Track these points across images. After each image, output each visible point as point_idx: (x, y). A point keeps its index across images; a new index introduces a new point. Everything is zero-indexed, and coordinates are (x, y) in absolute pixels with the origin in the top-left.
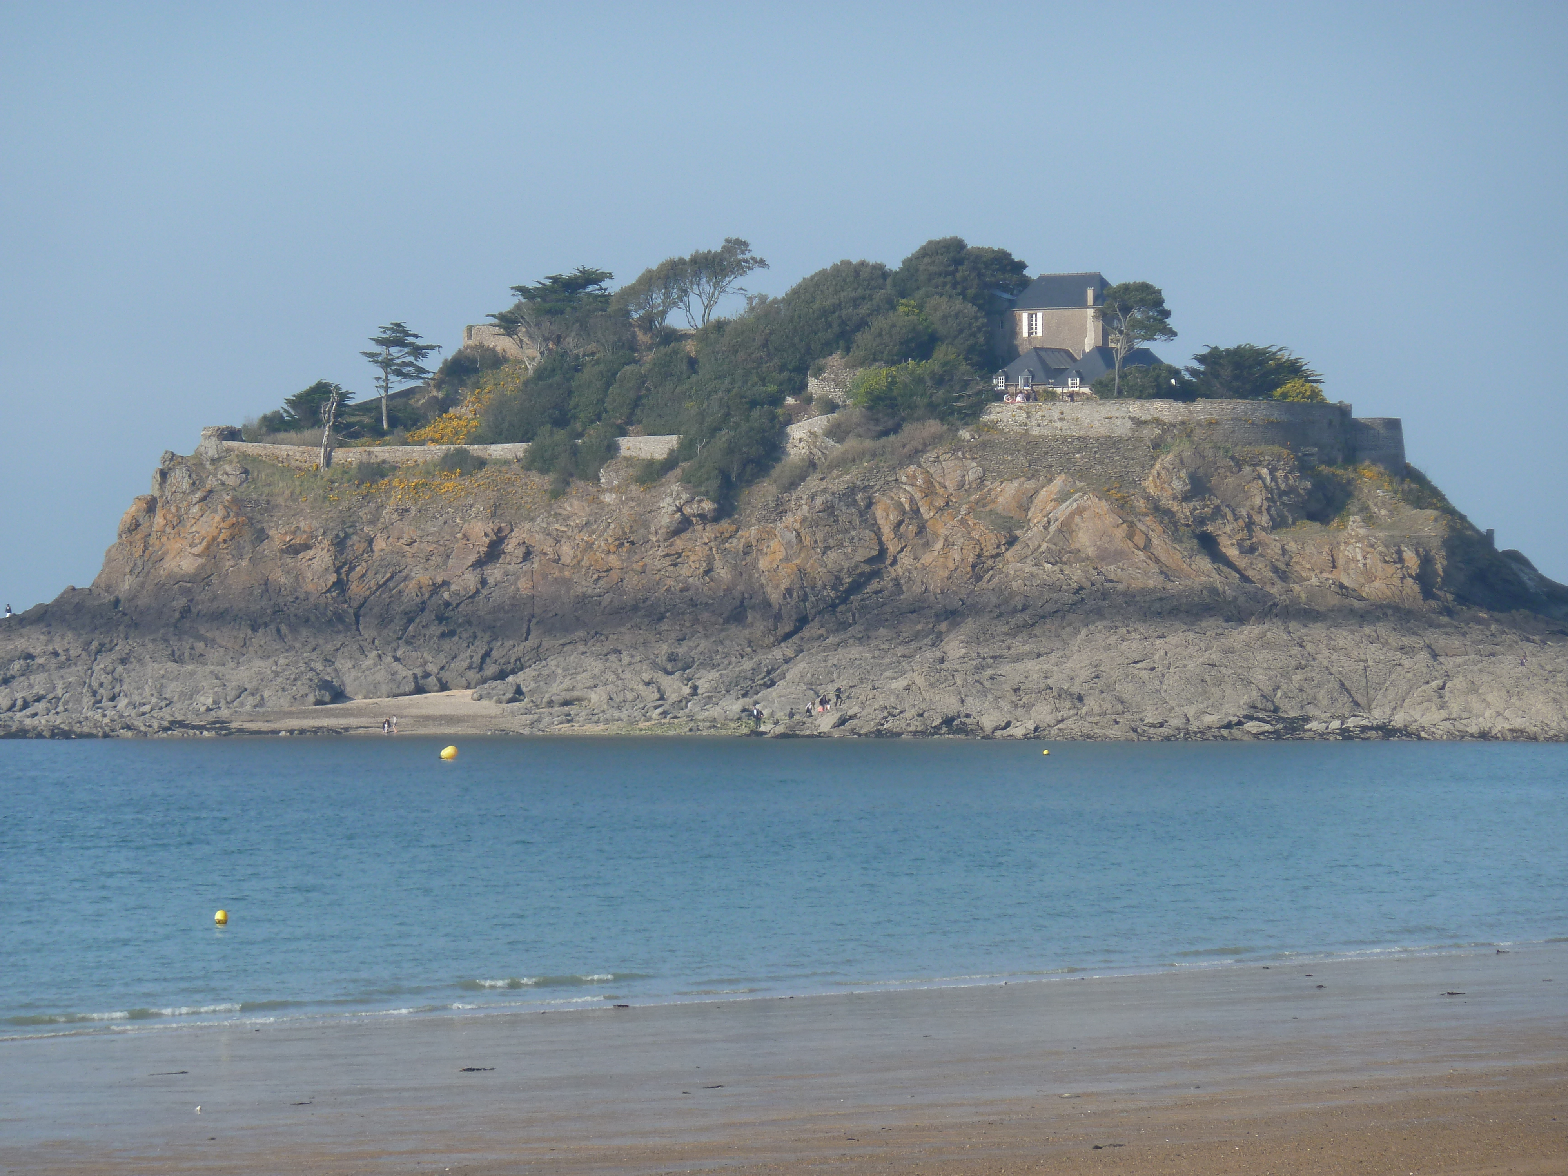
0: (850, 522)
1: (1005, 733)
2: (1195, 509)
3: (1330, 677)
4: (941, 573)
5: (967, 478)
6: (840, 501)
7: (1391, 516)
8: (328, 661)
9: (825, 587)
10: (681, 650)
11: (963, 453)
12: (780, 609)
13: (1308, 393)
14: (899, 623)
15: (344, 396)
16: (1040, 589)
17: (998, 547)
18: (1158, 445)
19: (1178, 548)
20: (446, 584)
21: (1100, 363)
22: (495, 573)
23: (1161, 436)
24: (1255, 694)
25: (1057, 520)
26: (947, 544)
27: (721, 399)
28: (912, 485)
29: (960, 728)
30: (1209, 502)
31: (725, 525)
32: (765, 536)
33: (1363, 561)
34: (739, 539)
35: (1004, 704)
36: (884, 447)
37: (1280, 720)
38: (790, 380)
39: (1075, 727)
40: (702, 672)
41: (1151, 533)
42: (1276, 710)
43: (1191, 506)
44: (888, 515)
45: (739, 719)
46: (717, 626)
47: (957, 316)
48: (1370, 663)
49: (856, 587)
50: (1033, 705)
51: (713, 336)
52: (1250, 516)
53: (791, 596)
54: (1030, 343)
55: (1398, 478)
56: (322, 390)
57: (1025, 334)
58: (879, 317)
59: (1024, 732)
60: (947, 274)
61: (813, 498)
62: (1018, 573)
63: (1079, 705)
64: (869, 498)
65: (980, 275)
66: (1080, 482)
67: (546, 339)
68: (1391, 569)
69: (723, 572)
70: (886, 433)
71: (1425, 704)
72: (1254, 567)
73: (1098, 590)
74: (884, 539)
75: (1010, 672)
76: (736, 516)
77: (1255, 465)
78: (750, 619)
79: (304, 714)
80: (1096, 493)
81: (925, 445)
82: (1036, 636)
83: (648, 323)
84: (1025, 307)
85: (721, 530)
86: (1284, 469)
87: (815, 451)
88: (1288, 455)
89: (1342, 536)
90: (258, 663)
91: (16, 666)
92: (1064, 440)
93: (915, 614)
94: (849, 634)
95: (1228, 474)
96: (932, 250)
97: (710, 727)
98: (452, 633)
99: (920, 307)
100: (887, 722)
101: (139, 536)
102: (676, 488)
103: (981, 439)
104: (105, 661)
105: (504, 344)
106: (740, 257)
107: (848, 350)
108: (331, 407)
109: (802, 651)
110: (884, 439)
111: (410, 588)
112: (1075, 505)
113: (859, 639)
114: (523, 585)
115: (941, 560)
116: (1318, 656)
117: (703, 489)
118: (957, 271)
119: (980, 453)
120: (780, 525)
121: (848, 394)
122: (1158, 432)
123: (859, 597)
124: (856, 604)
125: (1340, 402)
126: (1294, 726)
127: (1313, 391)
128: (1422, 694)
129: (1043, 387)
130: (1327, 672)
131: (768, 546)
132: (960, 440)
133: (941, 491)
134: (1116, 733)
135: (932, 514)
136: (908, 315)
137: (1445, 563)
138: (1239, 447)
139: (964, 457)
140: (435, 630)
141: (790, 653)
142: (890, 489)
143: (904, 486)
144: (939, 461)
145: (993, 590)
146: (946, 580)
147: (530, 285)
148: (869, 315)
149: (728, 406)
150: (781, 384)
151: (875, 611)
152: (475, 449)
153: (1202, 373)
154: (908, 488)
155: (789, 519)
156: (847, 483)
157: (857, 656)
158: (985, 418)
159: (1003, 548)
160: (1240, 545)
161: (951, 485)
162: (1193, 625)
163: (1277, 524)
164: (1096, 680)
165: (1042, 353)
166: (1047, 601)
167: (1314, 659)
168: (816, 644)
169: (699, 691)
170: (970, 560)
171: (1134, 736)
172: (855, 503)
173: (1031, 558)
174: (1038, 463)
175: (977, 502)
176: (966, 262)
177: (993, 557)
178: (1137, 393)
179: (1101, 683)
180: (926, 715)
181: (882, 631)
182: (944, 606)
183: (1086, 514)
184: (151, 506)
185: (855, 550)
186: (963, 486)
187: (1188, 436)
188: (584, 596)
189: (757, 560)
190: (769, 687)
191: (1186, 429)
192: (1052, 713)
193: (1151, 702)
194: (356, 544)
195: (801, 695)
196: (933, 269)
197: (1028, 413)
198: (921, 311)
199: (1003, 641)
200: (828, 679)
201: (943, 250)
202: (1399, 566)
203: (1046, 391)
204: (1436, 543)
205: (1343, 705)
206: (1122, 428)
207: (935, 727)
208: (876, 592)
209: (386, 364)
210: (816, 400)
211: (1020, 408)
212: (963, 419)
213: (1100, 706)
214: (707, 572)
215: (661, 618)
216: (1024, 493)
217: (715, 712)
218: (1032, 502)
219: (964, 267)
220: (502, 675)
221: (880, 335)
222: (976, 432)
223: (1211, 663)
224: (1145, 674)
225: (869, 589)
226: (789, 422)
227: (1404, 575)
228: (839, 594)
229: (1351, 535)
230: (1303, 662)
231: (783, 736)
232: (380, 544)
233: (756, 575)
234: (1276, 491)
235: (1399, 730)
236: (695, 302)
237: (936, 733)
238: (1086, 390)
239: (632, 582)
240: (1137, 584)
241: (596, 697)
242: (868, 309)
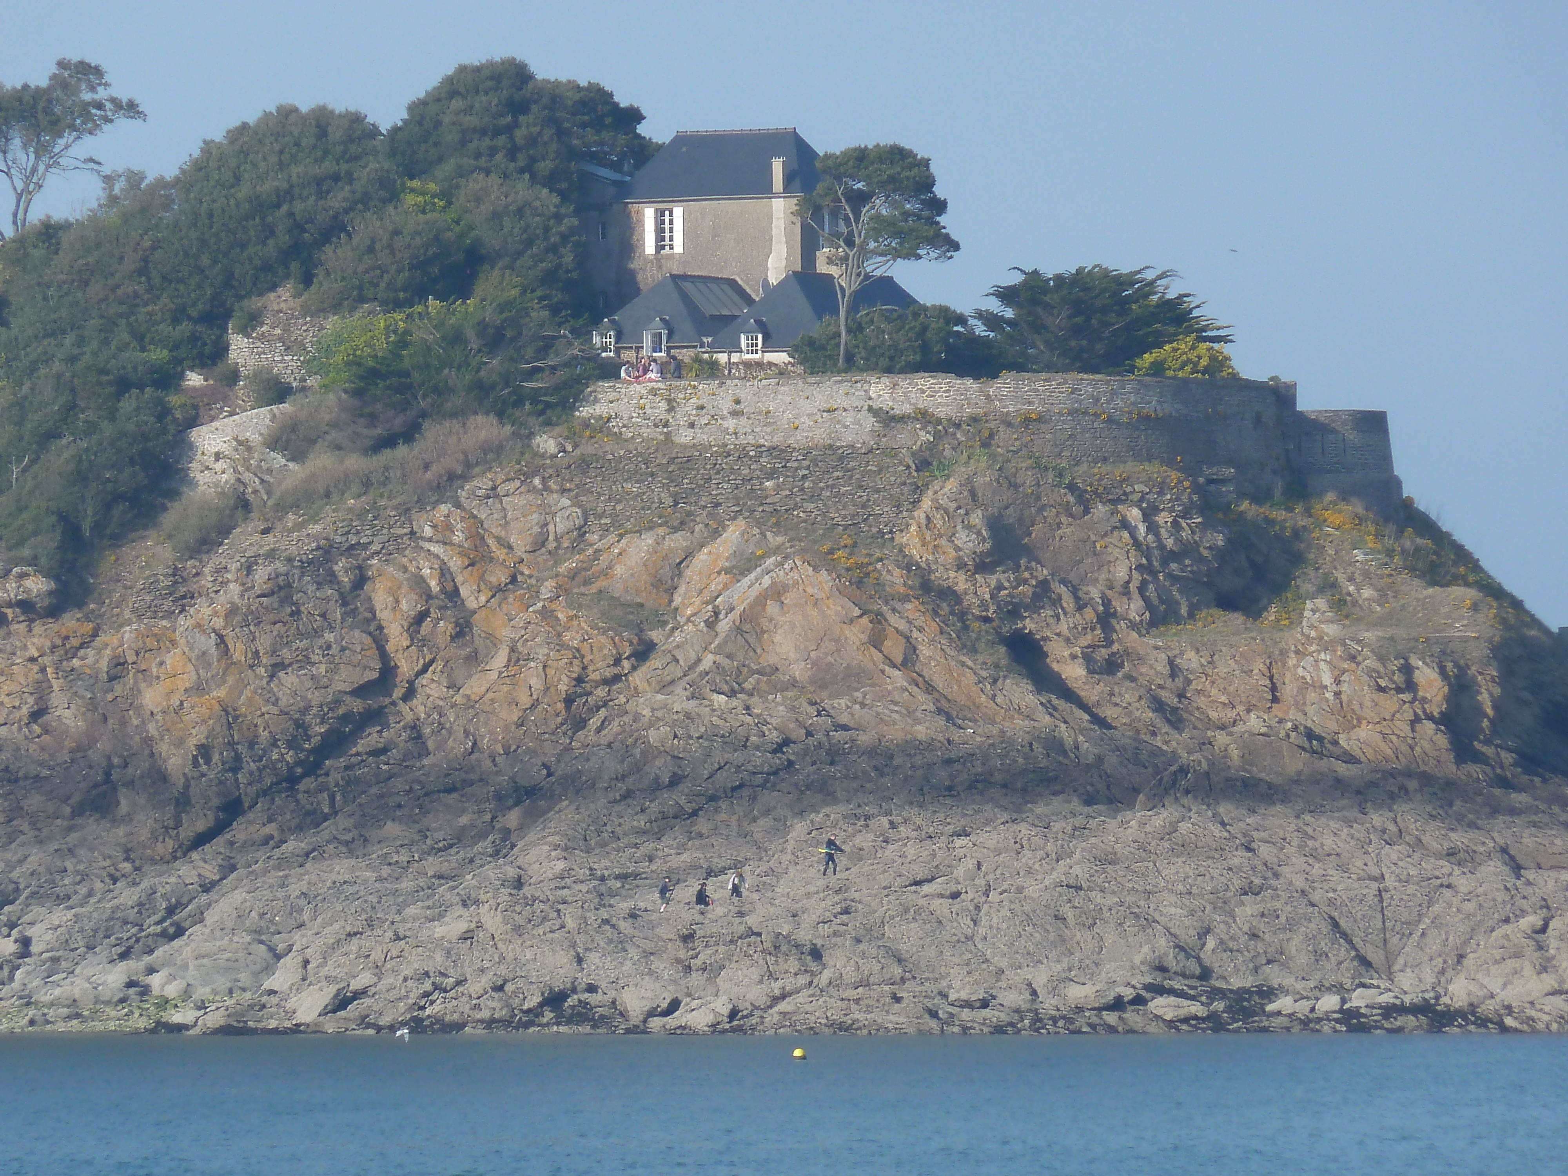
0: (323, 615)
1: (671, 1021)
2: (1000, 587)
3: (1310, 909)
4: (504, 714)
5: (551, 527)
6: (303, 574)
7: (1382, 599)
9: (274, 744)
11: (544, 480)
12: (187, 786)
13: (1204, 362)
14: (425, 812)
16: (706, 744)
17: (617, 662)
18: (926, 463)
19: (970, 663)
21: (803, 306)
23: (931, 446)
24: (1163, 943)
25: (732, 609)
26: (516, 658)
27: (59, 376)
28: (445, 543)
29: (580, 1014)
30: (1026, 575)
31: (70, 622)
32: (151, 643)
33: (1335, 688)
34: (99, 651)
35: (663, 966)
36: (387, 468)
37: (1216, 993)
38: (194, 338)
39: (813, 1008)
40: (36, 910)
41: (915, 634)
42: (1205, 974)
43: (993, 580)
44: (397, 601)
45: (122, 1001)
46: (59, 822)
47: (520, 212)
48: (1390, 881)
49: (336, 742)
50: (722, 967)
51: (37, 253)
52: (1106, 602)
53: (208, 762)
54: (660, 267)
55: (1391, 528)
57: (650, 247)
58: (368, 215)
59: (710, 1019)
60: (498, 132)
61: (249, 569)
62: (659, 714)
63: (814, 966)
64: (360, 567)
65: (561, 133)
66: (776, 534)
68: (1390, 703)
69: (67, 714)
71: (1509, 961)
72: (1117, 699)
73: (820, 745)
74: (390, 647)
76: (92, 606)
77: (1115, 502)
78: (124, 807)
80: (808, 557)
81: (468, 465)
82: (701, 835)
84: (651, 195)
85: (64, 632)
86: (1171, 510)
87: (247, 476)
88: (1180, 482)
89: (1291, 639)
92: (742, 453)
93: (455, 795)
94: (326, 835)
95: (1063, 519)
97: (69, 1017)
99: (447, 195)
100: (432, 1003)
103: (578, 452)
106: (87, 96)
107: (307, 280)
109: (233, 868)
110: (387, 455)
112: (766, 581)
113: (347, 843)
115: (505, 688)
116: (1284, 870)
117: (26, 552)
118: (516, 125)
119: (577, 480)
120: (182, 622)
121: (311, 365)
122: (925, 437)
123: (342, 761)
124: (335, 777)
125: (1272, 379)
126: (1247, 1006)
127: (1213, 358)
128: (1501, 942)
129: (691, 352)
130: (1305, 901)
131: (161, 663)
132: (536, 454)
133: (500, 553)
134: (898, 1019)
135: (483, 599)
136: (424, 212)
137: (1497, 691)
138: (1084, 467)
139: (546, 488)
141: (210, 872)
142: (400, 551)
143: (427, 545)
144: (497, 496)
145: (609, 745)
146: (513, 728)
148: (347, 211)
149: (73, 390)
150: (176, 347)
151: (374, 790)
153: (1009, 322)
154: (435, 548)
155: (202, 610)
156: (316, 538)
157: (347, 877)
158: (584, 412)
159: (626, 665)
160: (1088, 659)
161: (520, 543)
162: (1019, 810)
163: (1160, 616)
164: (845, 917)
165: (688, 286)
166: (721, 768)
167: (1276, 875)
168: (261, 855)
169: (34, 949)
170: (563, 688)
171: (934, 1024)
172: (332, 578)
173: (683, 683)
174: (693, 499)
175: (573, 575)
176: (534, 108)
177: (608, 682)
178: (884, 362)
179: (855, 923)
180: (509, 988)
182: (513, 779)
183: (788, 599)
185: (333, 670)
186: (543, 545)
187: (985, 444)
189: (136, 692)
190: (172, 938)
191: (980, 431)
192: (761, 982)
193: (956, 960)
195: (241, 954)
196: (471, 121)
197: (669, 401)
198: (449, 203)
199: (636, 846)
200: (292, 923)
201: (490, 83)
202: (1406, 697)
203: (697, 360)
204: (1478, 652)
205: (1339, 965)
206: (856, 430)
207: (529, 1011)
208: (377, 753)
210: (247, 377)
211: (654, 392)
212: (542, 413)
213: (858, 968)
214: (36, 715)
216: (665, 558)
217: (73, 987)
218: (680, 575)
219: (531, 118)
221: (371, 250)
222: (567, 438)
223: (1072, 882)
224: (941, 907)
225: (362, 745)
226: (193, 422)
227: (1416, 714)
228: (302, 756)
229: (1308, 637)
230: (1257, 881)
231: (225, 1030)
233: (135, 722)
234: (1156, 552)
235: (1461, 1013)
237: (531, 1023)
238: (780, 357)
240: (895, 733)
242: (345, 199)
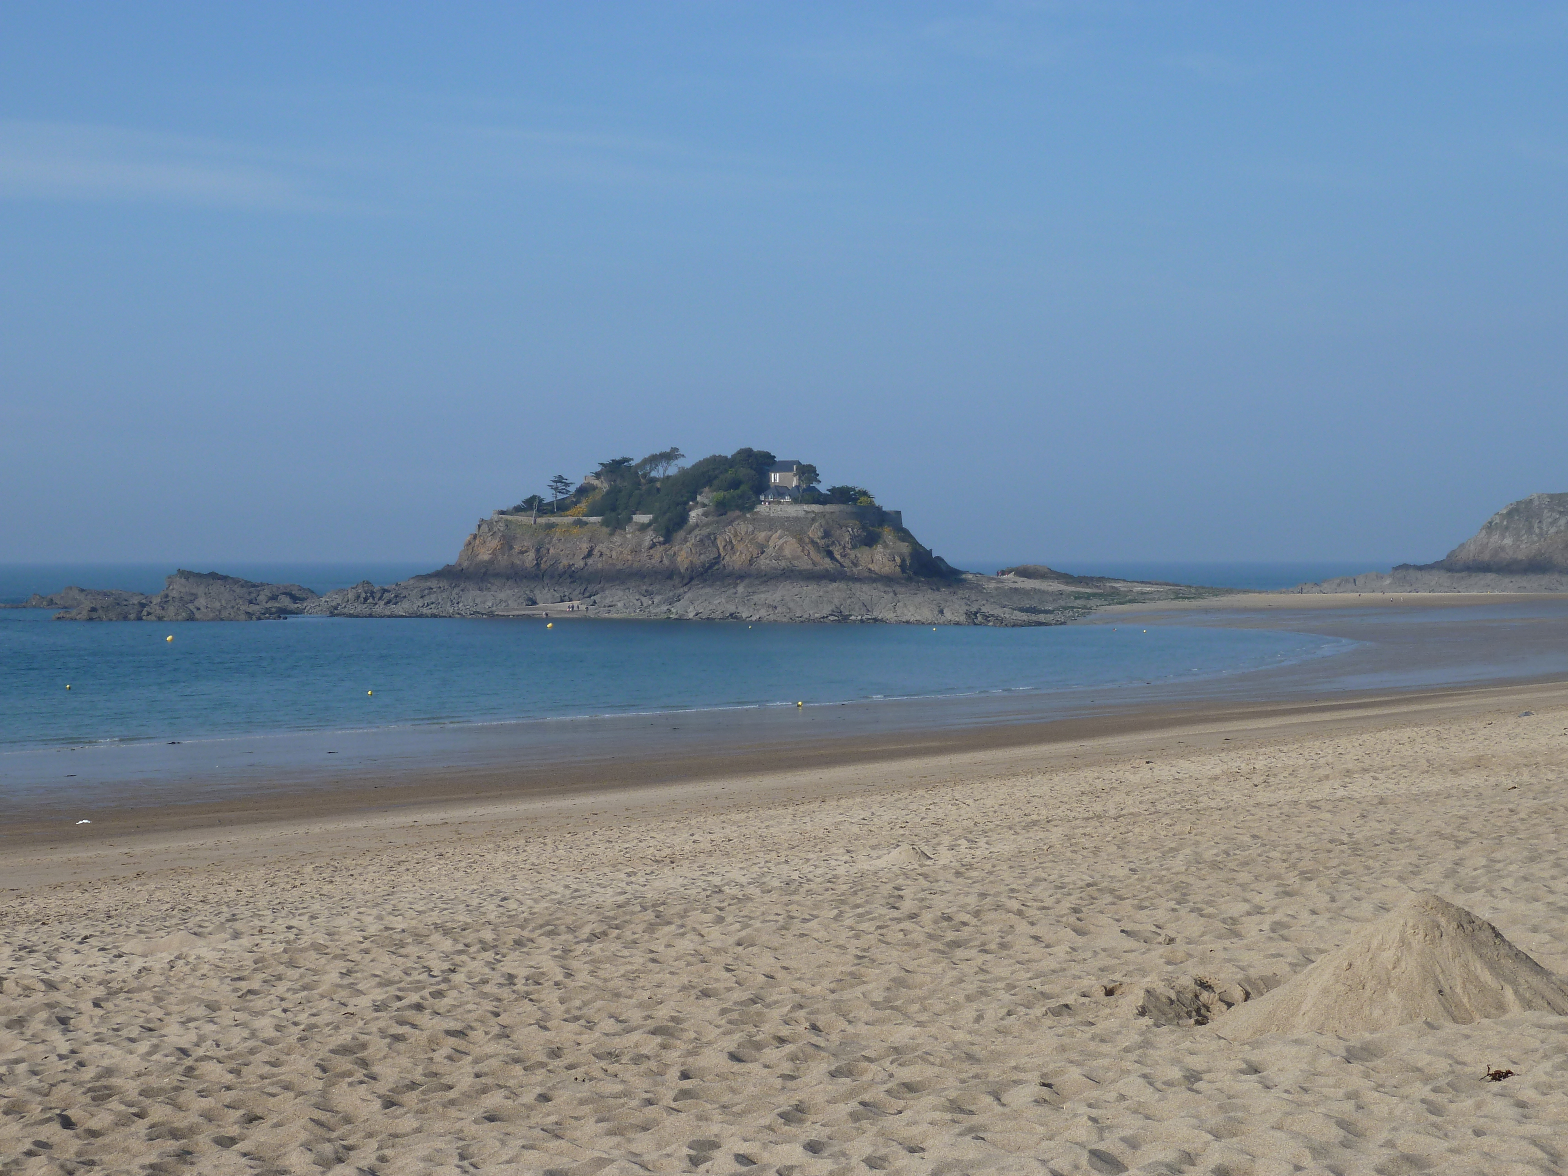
0: (709, 545)
1: (749, 619)
2: (826, 542)
3: (860, 601)
4: (739, 563)
5: (748, 530)
6: (706, 538)
7: (893, 545)
8: (532, 591)
9: (699, 567)
10: (650, 589)
11: (748, 522)
12: (684, 575)
13: (868, 502)
14: (723, 580)
15: (542, 500)
16: (771, 569)
17: (758, 554)
18: (813, 520)
19: (819, 555)
20: (573, 565)
21: (796, 491)
22: (590, 561)
23: (814, 517)
24: (834, 607)
25: (778, 545)
26: (741, 553)
27: (668, 503)
28: (730, 533)
29: (735, 617)
30: (830, 540)
31: (667, 545)
32: (680, 549)
33: (880, 561)
34: (672, 551)
35: (751, 610)
36: (721, 519)
37: (841, 616)
38: (691, 496)
39: (772, 617)
40: (656, 596)
41: (810, 550)
42: (840, 612)
43: (824, 541)
44: (722, 543)
45: (665, 613)
46: (663, 581)
47: (749, 475)
48: (874, 596)
49: (710, 567)
50: (760, 610)
52: (844, 545)
53: (688, 571)
54: (774, 484)
55: (898, 531)
56: (534, 498)
57: (772, 481)
58: (723, 474)
59: (755, 619)
60: (746, 460)
61: (696, 537)
62: (764, 563)
63: (775, 610)
64: (715, 537)
65: (758, 460)
66: (786, 532)
67: (610, 481)
68: (891, 563)
69: (666, 561)
70: (722, 515)
71: (889, 611)
72: (845, 562)
73: (790, 570)
74: (720, 551)
75: (756, 598)
76: (671, 543)
77: (847, 527)
78: (674, 578)
79: (524, 609)
80: (792, 536)
81: (735, 519)
82: (766, 585)
83: (645, 476)
84: (773, 471)
85: (666, 547)
86: (857, 528)
87: (698, 520)
88: (859, 524)
89: (875, 552)
90: (508, 591)
91: (426, 592)
92: (782, 518)
93: (729, 577)
94: (706, 584)
95: (837, 530)
96: (742, 452)
98: (574, 582)
99: (737, 471)
100: (712, 615)
101: (470, 547)
102: (651, 533)
103: (753, 517)
104: (456, 591)
105: (596, 482)
106: (676, 453)
107: (711, 486)
108: (536, 503)
109: (690, 589)
110: (721, 517)
111: (561, 566)
112: (784, 540)
113: (710, 585)
114: (600, 565)
115: (739, 558)
117: (660, 533)
118: (750, 459)
119: (753, 522)
121: (710, 501)
122: (813, 515)
123: (711, 571)
124: (710, 573)
125: (879, 505)
126: (846, 618)
127: (870, 502)
128: (889, 608)
129: (776, 499)
130: (859, 599)
132: (746, 517)
133: (739, 535)
134: (785, 620)
135: (736, 543)
136: (732, 474)
137: (910, 560)
138: (841, 521)
140: (569, 580)
141: (686, 590)
142: (722, 534)
143: (727, 533)
144: (739, 525)
145: (755, 569)
146: (740, 565)
147: (605, 463)
148: (719, 474)
149: (670, 505)
150: (688, 497)
151: (716, 576)
152: (585, 519)
153: (830, 495)
156: (708, 532)
157: (707, 591)
158: (755, 510)
159: (760, 555)
160: (841, 554)
161: (743, 533)
162: (818, 582)
163: (854, 547)
164: (782, 601)
165: (778, 488)
166: (772, 573)
167: (855, 595)
168: (695, 587)
169: (654, 603)
170: (749, 558)
171: (791, 621)
172: (711, 539)
173: (769, 558)
174: (773, 526)
175: (752, 539)
176: (753, 456)
177: (756, 558)
178: (809, 502)
179: (784, 602)
180: (724, 613)
181: (718, 583)
182: (739, 574)
183: (788, 543)
184: (475, 537)
185: (710, 555)
186: (747, 533)
187: (824, 517)
188: (620, 570)
189: (677, 558)
190: (677, 602)
191: (823, 514)
192: (766, 612)
193: (799, 609)
194: (543, 550)
195: (687, 605)
196: (742, 458)
197: (770, 508)
198: (736, 473)
199: (756, 587)
200: (695, 600)
201: (746, 452)
202: (894, 562)
203: (777, 501)
204: (909, 553)
205: (864, 611)
206: (801, 514)
207: (727, 617)
208: (717, 569)
209: (556, 489)
210: (699, 503)
211: (768, 507)
212: (748, 510)
213: (782, 610)
214: (661, 562)
215: (645, 577)
216: (768, 536)
217: (658, 610)
218: (770, 539)
219: (753, 458)
220: (590, 597)
221: (722, 481)
222: (752, 515)
223: (821, 595)
224: (798, 599)
225: (714, 568)
226: (690, 511)
227: (895, 565)
228: (704, 570)
229: (878, 551)
230: (852, 596)
231: (678, 619)
232: (552, 551)
233: (677, 563)
234: (854, 536)
236: (661, 469)
238: (791, 500)
239: (636, 565)
240: (803, 568)
241: (620, 605)
242: (719, 472)
